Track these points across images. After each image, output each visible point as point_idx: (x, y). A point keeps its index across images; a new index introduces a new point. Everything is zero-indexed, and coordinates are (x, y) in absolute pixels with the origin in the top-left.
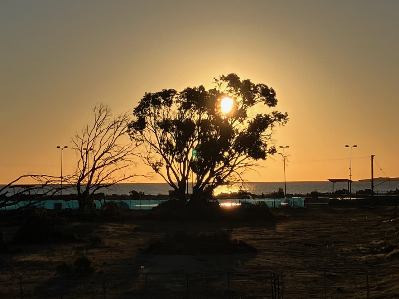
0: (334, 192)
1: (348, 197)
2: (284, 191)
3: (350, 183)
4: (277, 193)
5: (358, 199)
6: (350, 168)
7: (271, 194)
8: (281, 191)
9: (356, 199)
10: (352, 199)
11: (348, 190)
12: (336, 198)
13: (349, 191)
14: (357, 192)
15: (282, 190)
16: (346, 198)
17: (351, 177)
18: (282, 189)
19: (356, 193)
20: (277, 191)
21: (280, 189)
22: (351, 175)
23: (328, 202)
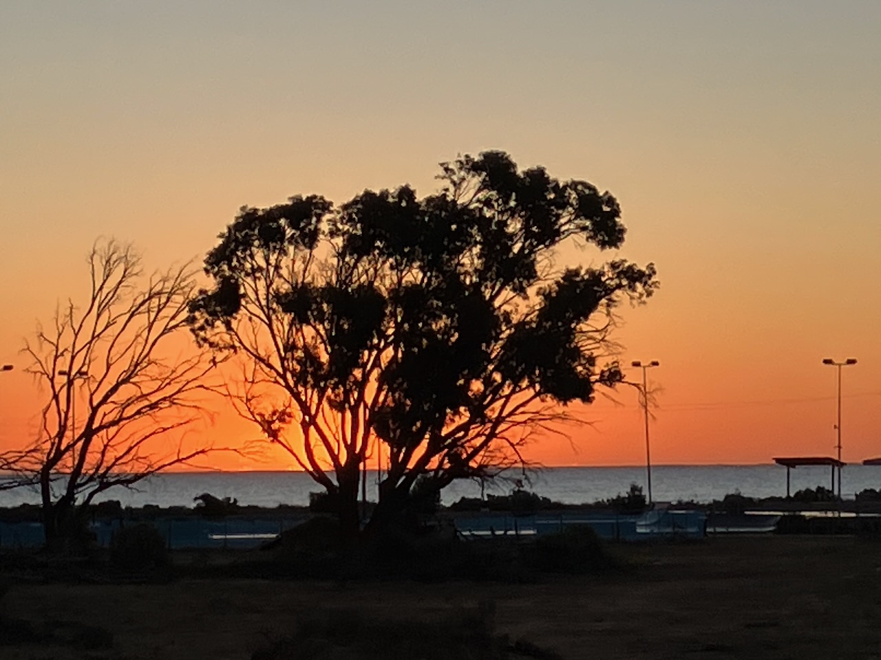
0: (792, 495)
1: (833, 510)
2: (645, 492)
3: (836, 468)
4: (624, 498)
5: (862, 515)
6: (837, 425)
7: (608, 500)
8: (637, 493)
9: (854, 515)
10: (843, 515)
11: (831, 489)
12: (797, 513)
13: (836, 492)
14: (856, 495)
15: (640, 490)
16: (826, 513)
17: (841, 450)
18: (641, 488)
19: (854, 498)
20: (624, 495)
21: (634, 488)
22: (840, 447)
23: (774, 526)
